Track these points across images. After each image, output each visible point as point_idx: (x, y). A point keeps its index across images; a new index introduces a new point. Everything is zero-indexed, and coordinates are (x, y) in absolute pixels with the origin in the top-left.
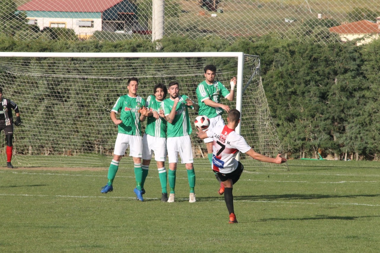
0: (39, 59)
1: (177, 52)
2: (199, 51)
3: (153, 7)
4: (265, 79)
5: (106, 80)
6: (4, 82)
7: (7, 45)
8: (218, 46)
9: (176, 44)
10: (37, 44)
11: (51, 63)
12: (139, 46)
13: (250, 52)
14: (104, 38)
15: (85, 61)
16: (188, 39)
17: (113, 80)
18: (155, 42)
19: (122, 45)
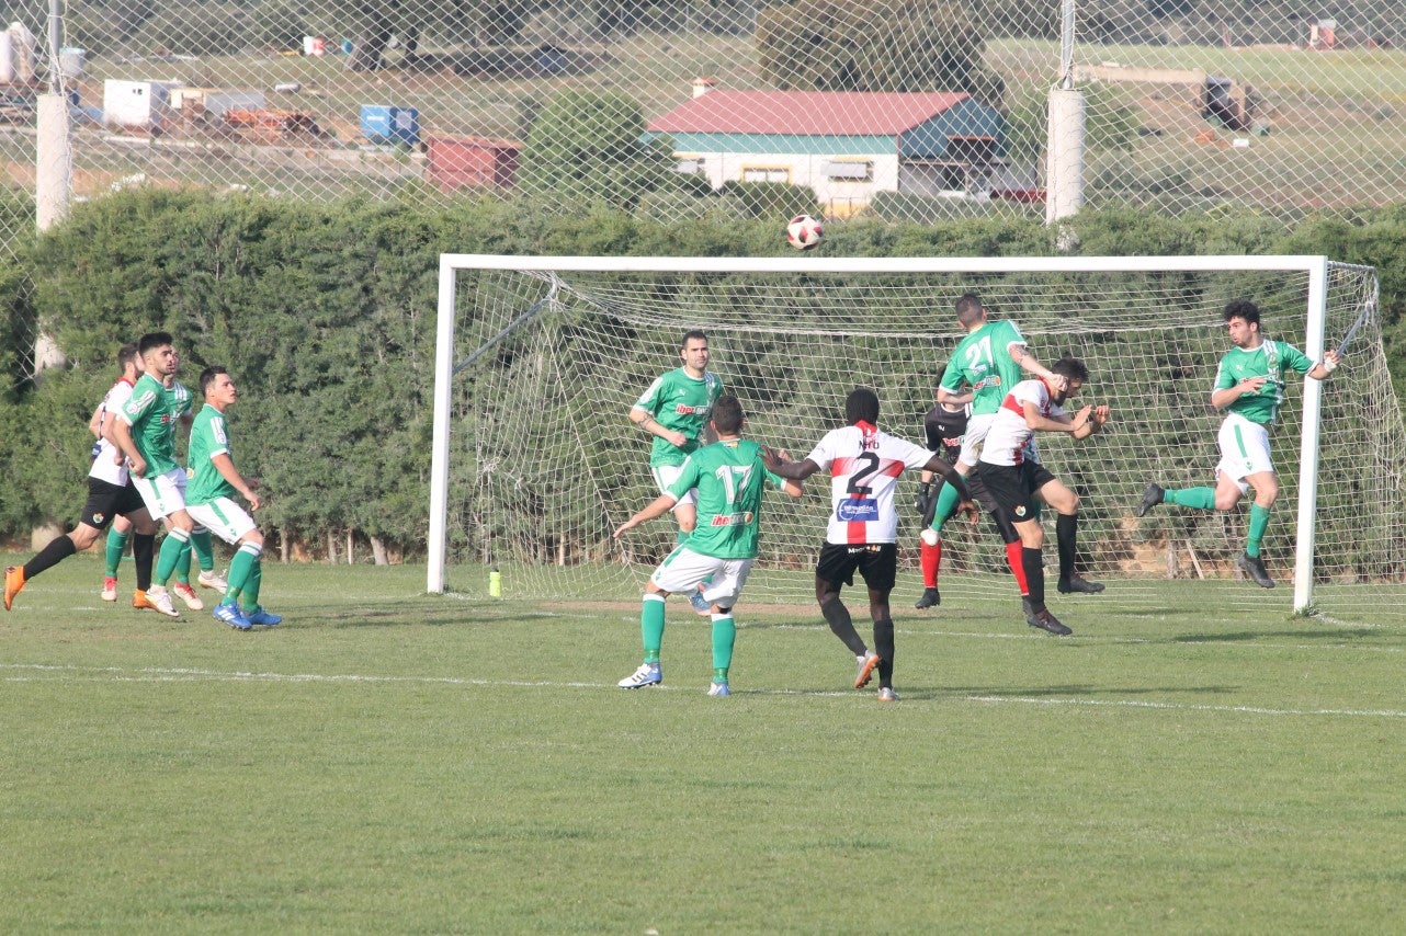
0: (704, 278)
1: (1124, 255)
2: (1191, 252)
3: (1049, 119)
4: (1393, 339)
5: (903, 341)
6: (600, 348)
7: (610, 235)
8: (1250, 237)
9: (1119, 233)
10: (700, 233)
11: (740, 291)
12: (1006, 237)
13: (1349, 256)
14: (902, 213)
15: (840, 284)
16: (1157, 217)
17: (927, 342)
18: (1054, 226)
19: (953, 232)
